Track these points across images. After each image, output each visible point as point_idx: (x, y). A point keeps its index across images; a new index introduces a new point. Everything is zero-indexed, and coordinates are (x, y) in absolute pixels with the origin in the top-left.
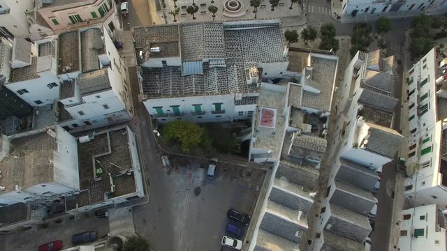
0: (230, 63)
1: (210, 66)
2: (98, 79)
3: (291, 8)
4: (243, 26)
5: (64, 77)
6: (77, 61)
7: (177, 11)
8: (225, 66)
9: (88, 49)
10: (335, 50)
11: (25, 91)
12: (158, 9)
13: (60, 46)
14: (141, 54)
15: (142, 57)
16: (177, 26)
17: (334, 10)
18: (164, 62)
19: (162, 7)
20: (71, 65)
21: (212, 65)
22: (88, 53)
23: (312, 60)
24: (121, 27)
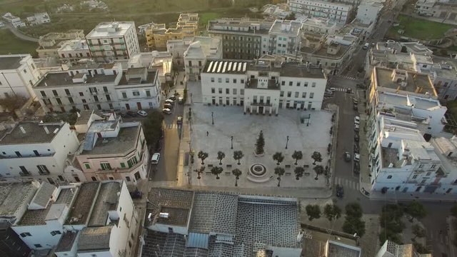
0: (238, 240)
1: (216, 242)
2: (100, 237)
3: (316, 179)
4: (259, 200)
5: (69, 227)
6: (87, 213)
7: (203, 169)
8: (233, 243)
9: (101, 202)
10: (360, 234)
11: (29, 234)
12: (186, 164)
13: (78, 195)
14: (149, 217)
15: (150, 220)
16: (192, 192)
17: (362, 185)
18: (170, 229)
19: (190, 162)
20: (80, 216)
21: (219, 239)
22: (101, 206)
23: (329, 248)
24: (147, 177)
